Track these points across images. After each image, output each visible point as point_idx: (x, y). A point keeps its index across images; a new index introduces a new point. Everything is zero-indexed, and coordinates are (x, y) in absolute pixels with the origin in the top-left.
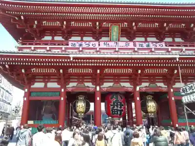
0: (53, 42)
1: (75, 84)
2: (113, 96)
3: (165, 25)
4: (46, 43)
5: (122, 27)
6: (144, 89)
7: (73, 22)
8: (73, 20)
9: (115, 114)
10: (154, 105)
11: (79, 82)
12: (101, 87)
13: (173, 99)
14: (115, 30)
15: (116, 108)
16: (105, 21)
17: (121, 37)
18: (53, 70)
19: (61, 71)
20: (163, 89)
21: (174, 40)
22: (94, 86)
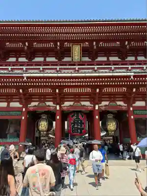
0: (16, 63)
1: (36, 104)
2: (75, 114)
3: (127, 43)
4: (9, 64)
5: (83, 47)
6: (104, 108)
7: (36, 43)
8: (35, 41)
9: (75, 132)
10: (114, 123)
11: (40, 101)
12: (62, 106)
13: (132, 117)
14: (76, 50)
15: (76, 126)
16: (66, 41)
17: (83, 56)
18: (14, 90)
19: (21, 91)
20: (123, 107)
21: (136, 59)
22: (55, 105)
